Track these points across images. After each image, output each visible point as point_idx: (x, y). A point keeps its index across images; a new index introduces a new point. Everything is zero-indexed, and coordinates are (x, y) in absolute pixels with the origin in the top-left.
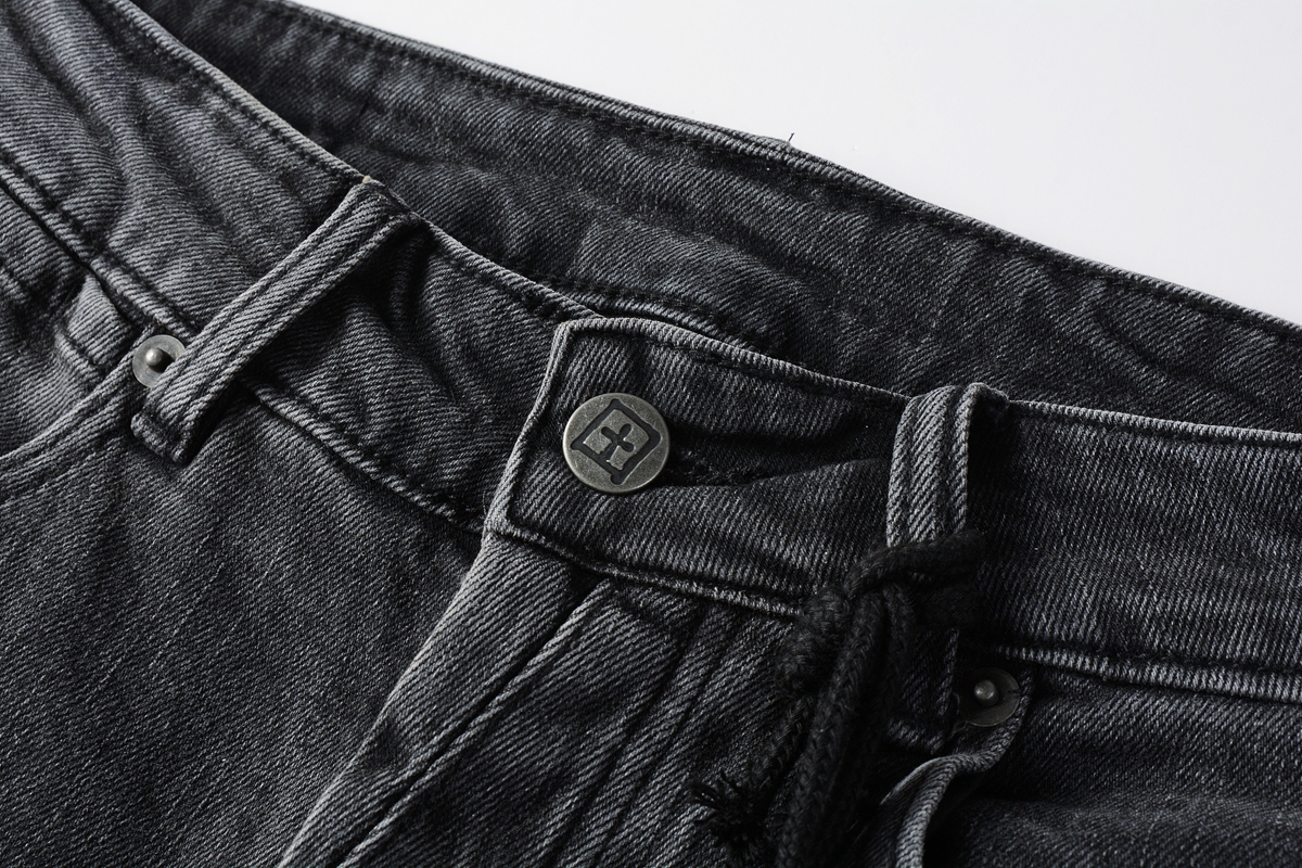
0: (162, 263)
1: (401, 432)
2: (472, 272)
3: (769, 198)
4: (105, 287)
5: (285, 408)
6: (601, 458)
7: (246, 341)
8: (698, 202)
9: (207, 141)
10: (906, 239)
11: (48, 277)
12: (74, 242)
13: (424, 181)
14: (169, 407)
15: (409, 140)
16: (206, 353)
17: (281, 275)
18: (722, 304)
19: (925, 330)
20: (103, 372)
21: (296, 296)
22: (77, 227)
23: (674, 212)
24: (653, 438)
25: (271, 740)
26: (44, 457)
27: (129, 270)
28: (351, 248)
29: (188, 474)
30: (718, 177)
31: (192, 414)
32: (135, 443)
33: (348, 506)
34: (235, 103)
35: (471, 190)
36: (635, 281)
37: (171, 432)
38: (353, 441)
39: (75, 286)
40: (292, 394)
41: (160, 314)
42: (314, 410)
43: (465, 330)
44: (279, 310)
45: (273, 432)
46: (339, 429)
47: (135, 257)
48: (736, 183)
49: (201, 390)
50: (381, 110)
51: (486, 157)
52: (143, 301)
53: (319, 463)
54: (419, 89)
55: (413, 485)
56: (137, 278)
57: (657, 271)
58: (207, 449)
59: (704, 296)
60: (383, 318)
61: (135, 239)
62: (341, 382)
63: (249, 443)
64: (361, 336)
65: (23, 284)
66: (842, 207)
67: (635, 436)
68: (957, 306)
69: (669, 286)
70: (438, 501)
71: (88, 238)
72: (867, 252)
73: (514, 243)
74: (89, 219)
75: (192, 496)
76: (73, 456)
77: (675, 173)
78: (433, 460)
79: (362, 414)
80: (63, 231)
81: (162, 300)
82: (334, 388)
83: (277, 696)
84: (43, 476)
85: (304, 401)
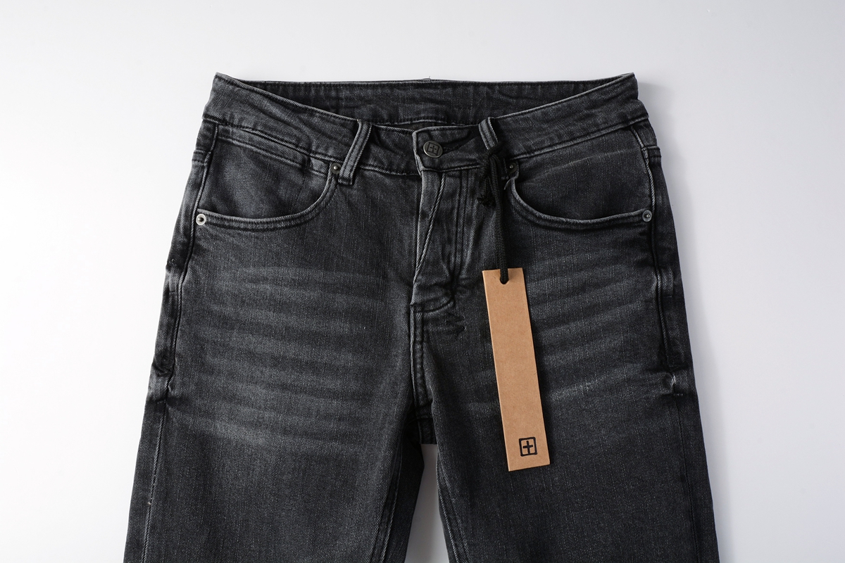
0: (327, 149)
1: (391, 164)
2: (390, 130)
3: (431, 91)
4: (316, 158)
5: (367, 168)
6: (433, 152)
7: (356, 158)
8: (417, 96)
9: (321, 123)
10: (460, 90)
11: (304, 160)
12: (305, 152)
13: (361, 111)
14: (346, 175)
15: (352, 104)
16: (349, 163)
17: (356, 144)
18: (434, 115)
19: (470, 106)
20: (327, 174)
21: (361, 147)
22: (304, 149)
23: (413, 100)
24: (439, 147)
25: (395, 226)
26: (328, 194)
27: (319, 154)
28: (366, 134)
29: (355, 186)
30: (420, 90)
31: (352, 175)
32: (341, 185)
33: (387, 181)
34: (322, 113)
35: (371, 110)
36: (415, 116)
37: (348, 180)
38: (383, 169)
39: (310, 161)
40: (367, 165)
41: (332, 159)
42: (373, 166)
43: (393, 141)
44: (359, 151)
45: (367, 173)
46: (379, 167)
47: (320, 150)
48: (423, 90)
49: (351, 171)
50: (342, 99)
51: (369, 102)
52: (327, 158)
53: (379, 176)
54: (348, 92)
55: (397, 172)
56: (323, 154)
57: (418, 113)
58: (356, 181)
59: (430, 115)
60: (376, 144)
61: (318, 147)
62: (376, 159)
63: (363, 177)
64: (375, 150)
65: (300, 164)
66: (446, 88)
67: (436, 147)
68: (475, 100)
69: (422, 115)
70: (402, 173)
71: (307, 150)
72: (454, 95)
73: (386, 117)
74: (306, 147)
75: (358, 190)
76: (333, 192)
77: (410, 92)
78: (398, 166)
79: (381, 162)
80: (302, 151)
81: (331, 157)
82: (375, 161)
83: (392, 218)
84: (331, 197)
85: (370, 165)
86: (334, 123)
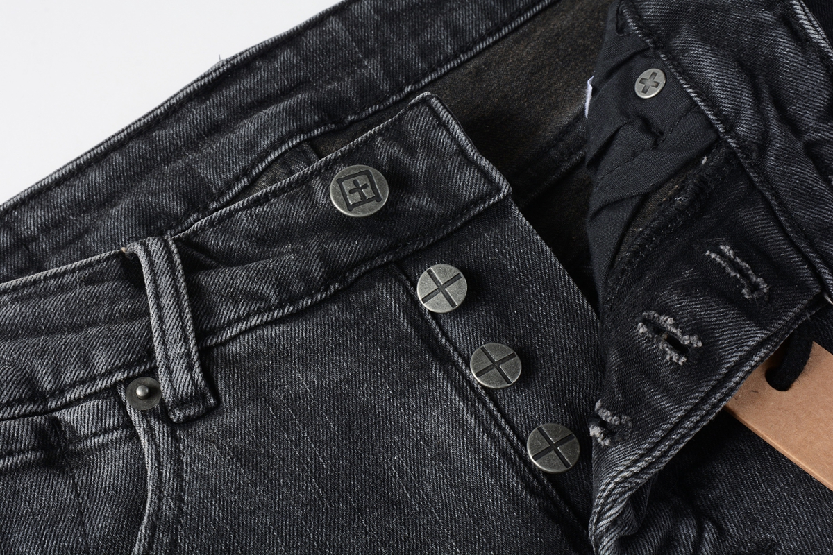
0: (85, 361)
1: (281, 285)
3: (246, 83)
4: (68, 405)
5: (228, 334)
6: (364, 200)
7: (183, 328)
8: (220, 115)
9: (27, 309)
10: (312, 40)
11: (39, 432)
12: (29, 408)
13: (103, 233)
14: (184, 389)
15: (67, 232)
16: (172, 353)
17: (157, 297)
18: (293, 125)
19: (360, 61)
20: (128, 424)
21: (177, 294)
22: (21, 402)
23: (214, 129)
25: (399, 429)
26: (166, 471)
27: (72, 386)
29: (227, 399)
30: (216, 98)
31: (198, 377)
32: (188, 422)
33: (301, 330)
35: (128, 213)
36: (249, 159)
37: (197, 397)
38: (269, 309)
39: (56, 423)
40: (221, 329)
41: (118, 376)
42: (239, 320)
44: (179, 305)
45: (234, 348)
46: (259, 312)
47: (67, 378)
48: (226, 93)
49: (190, 367)
50: (34, 239)
51: (110, 200)
52: (101, 384)
53: (270, 332)
54: (40, 213)
55: (311, 296)
56: (83, 382)
57: (251, 146)
58: (221, 385)
59: (284, 130)
61: (57, 373)
62: (234, 298)
63: (232, 362)
64: (215, 280)
65: (33, 449)
66: (275, 57)
67: (361, 181)
68: (360, 41)
69: (265, 143)
70: (327, 288)
71: (32, 400)
72: (306, 59)
73: (178, 208)
74: (24, 391)
75: (241, 404)
76: (176, 456)
77: (197, 114)
78: (304, 275)
79: (259, 297)
80: (18, 410)
81: (110, 373)
82: (236, 304)
83: (377, 417)
84: (178, 475)
85: (230, 324)
86: (62, 289)
